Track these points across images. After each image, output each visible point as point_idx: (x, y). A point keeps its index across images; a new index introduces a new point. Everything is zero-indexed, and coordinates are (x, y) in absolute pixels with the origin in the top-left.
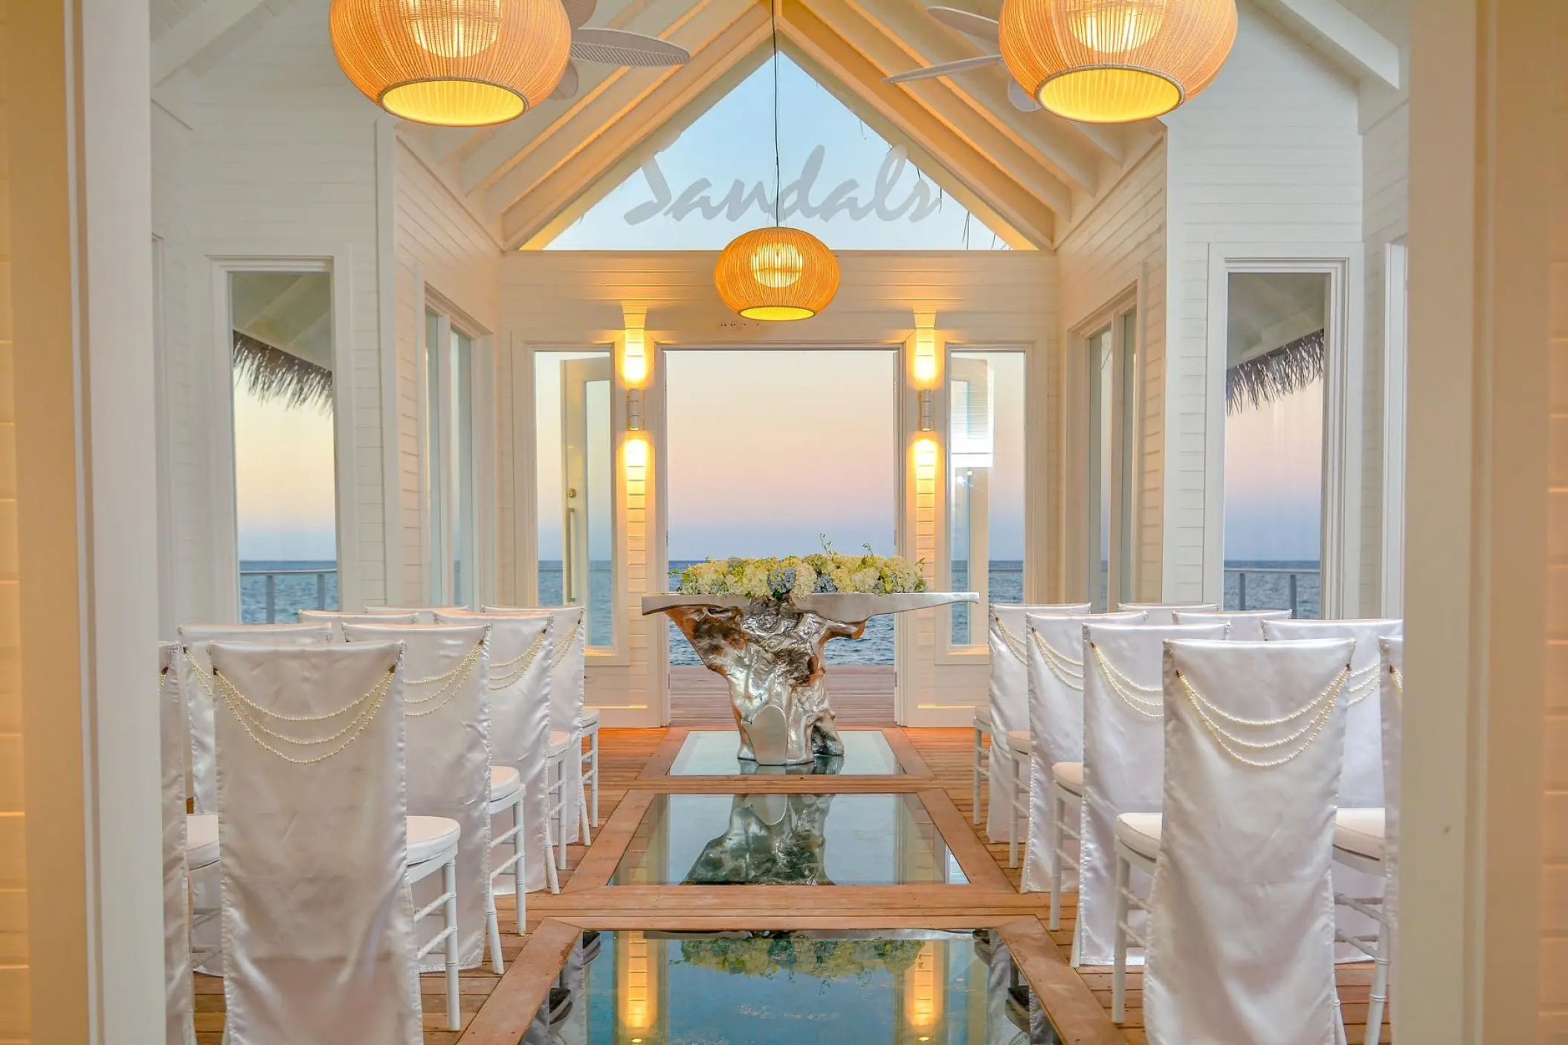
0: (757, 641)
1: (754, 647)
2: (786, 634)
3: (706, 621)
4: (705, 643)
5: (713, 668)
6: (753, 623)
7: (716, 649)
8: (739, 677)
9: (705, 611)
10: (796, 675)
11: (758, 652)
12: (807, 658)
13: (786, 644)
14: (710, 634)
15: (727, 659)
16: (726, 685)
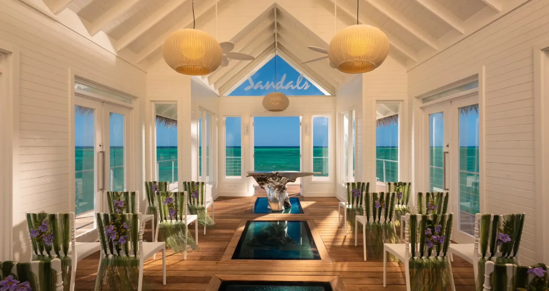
0: (272, 182)
1: (271, 184)
2: (278, 181)
3: (261, 178)
4: (260, 182)
5: (262, 188)
6: (271, 178)
7: (263, 184)
8: (267, 190)
9: (260, 176)
10: (280, 190)
11: (272, 185)
12: (283, 187)
13: (278, 183)
14: (261, 180)
15: (266, 186)
16: (265, 191)
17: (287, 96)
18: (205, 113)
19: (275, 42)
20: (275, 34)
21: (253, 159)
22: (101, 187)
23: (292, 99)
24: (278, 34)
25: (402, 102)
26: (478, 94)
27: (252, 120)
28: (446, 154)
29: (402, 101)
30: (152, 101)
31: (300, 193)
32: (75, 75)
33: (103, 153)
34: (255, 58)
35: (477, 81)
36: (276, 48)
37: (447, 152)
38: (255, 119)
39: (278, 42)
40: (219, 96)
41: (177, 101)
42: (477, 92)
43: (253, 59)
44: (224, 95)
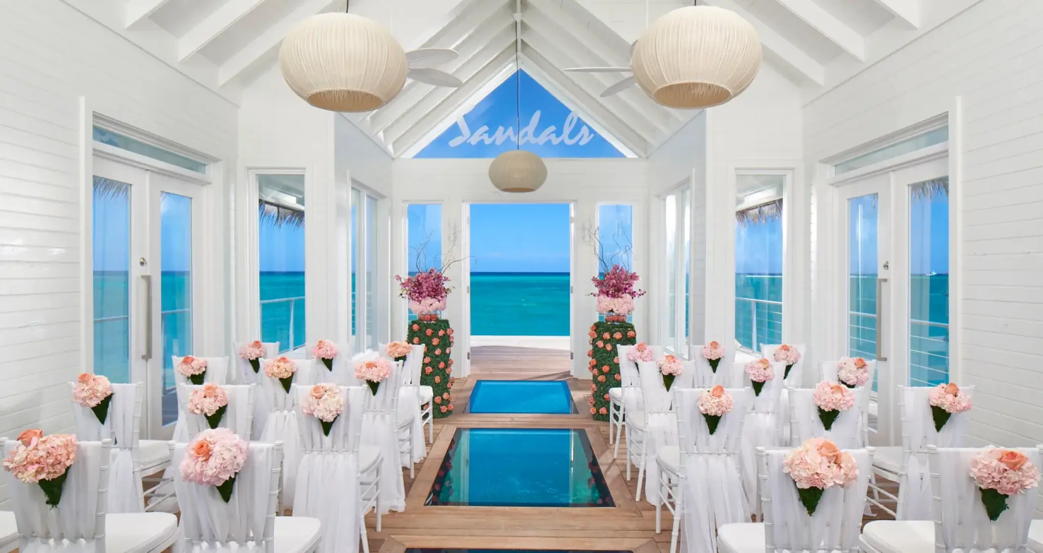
17: (543, 159)
18: (364, 194)
19: (516, 40)
20: (516, 22)
21: (468, 296)
22: (143, 352)
23: (554, 166)
24: (522, 22)
25: (791, 171)
26: (947, 156)
27: (466, 211)
28: (883, 284)
29: (793, 169)
30: (249, 168)
31: (569, 372)
32: (94, 112)
33: (148, 279)
34: (463, 82)
35: (947, 127)
36: (518, 53)
37: (885, 280)
38: (472, 207)
39: (522, 40)
40: (393, 159)
41: (304, 169)
42: (947, 151)
43: (459, 85)
44: (403, 156)
